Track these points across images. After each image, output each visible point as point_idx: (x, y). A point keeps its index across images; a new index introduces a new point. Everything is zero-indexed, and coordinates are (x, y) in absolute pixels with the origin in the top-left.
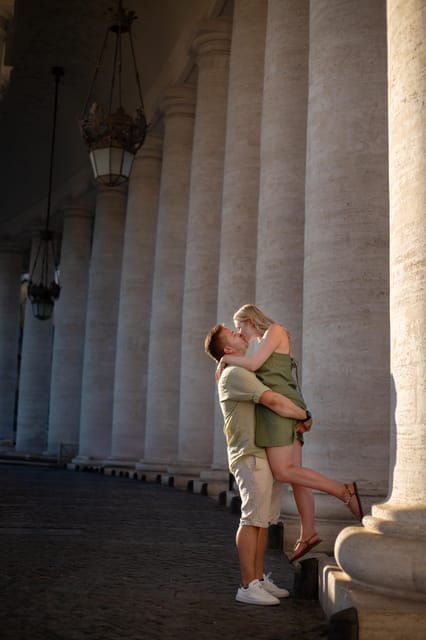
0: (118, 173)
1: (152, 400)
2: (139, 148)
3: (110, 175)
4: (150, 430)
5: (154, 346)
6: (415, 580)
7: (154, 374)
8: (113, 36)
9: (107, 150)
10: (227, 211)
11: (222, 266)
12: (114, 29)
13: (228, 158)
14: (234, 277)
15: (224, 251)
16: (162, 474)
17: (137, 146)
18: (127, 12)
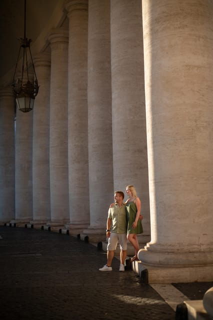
0: (28, 107)
1: (35, 193)
2: (36, 95)
3: (25, 108)
4: (35, 206)
5: (35, 169)
6: (160, 262)
7: (36, 181)
8: (22, 48)
9: (24, 98)
10: (70, 117)
11: (70, 140)
12: (23, 46)
13: (69, 95)
14: (75, 145)
15: (70, 134)
16: (44, 225)
17: (35, 94)
18: (28, 40)
